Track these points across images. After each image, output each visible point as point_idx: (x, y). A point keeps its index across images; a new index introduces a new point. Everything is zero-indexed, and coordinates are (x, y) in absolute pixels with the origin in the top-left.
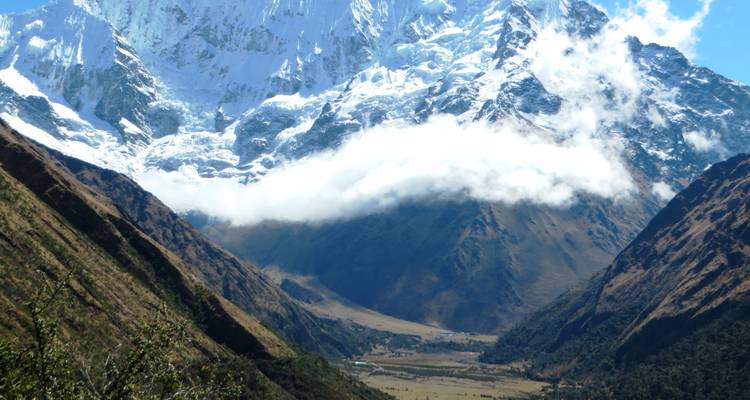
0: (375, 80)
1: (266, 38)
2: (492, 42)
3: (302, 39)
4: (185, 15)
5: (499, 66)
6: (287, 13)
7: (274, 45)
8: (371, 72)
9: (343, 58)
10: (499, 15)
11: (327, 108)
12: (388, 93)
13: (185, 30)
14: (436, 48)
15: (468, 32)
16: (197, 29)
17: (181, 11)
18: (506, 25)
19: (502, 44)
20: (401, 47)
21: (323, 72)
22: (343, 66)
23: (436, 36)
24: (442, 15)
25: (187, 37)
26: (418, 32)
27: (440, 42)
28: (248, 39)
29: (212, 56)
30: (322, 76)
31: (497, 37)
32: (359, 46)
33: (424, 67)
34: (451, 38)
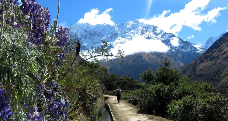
0: (119, 39)
1: (100, 34)
2: (140, 32)
3: (106, 34)
4: (87, 31)
5: (142, 35)
6: (104, 30)
7: (101, 35)
8: (118, 38)
9: (113, 37)
10: (141, 28)
11: (111, 44)
12: (122, 41)
13: (86, 33)
14: (130, 34)
15: (135, 31)
16: (89, 33)
17: (86, 30)
18: (142, 29)
19: (142, 32)
20: (124, 34)
21: (110, 39)
22: (113, 38)
23: (129, 32)
24: (130, 29)
25: (87, 35)
26: (126, 32)
27: (131, 33)
28: (97, 34)
29: (91, 37)
30: (110, 40)
31: (141, 31)
32: (116, 35)
33: (128, 37)
34: (132, 32)
